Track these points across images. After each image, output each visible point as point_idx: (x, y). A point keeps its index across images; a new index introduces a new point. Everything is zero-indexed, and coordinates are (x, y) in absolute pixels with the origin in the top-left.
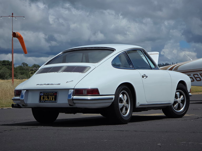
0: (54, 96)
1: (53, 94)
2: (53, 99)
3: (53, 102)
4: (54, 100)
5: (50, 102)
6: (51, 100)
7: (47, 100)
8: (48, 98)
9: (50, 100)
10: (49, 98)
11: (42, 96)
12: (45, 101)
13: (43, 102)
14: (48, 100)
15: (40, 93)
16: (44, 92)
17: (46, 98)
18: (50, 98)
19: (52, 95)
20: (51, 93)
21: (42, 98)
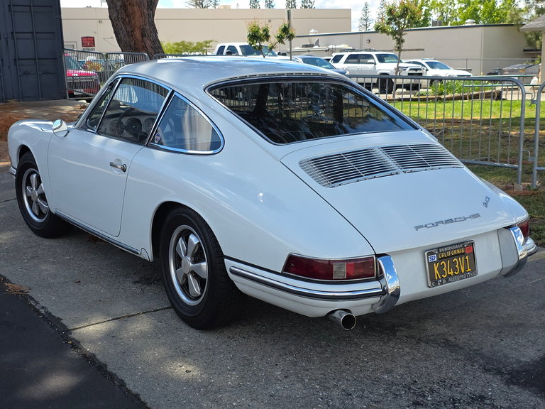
0: (467, 258)
1: (463, 251)
2: (466, 267)
3: (469, 277)
4: (469, 270)
5: (461, 279)
6: (463, 270)
7: (452, 273)
8: (453, 266)
9: (460, 272)
10: (457, 266)
11: (436, 262)
12: (447, 279)
13: (442, 283)
14: (454, 274)
15: (429, 254)
16: (438, 249)
17: (447, 269)
18: (459, 266)
19: (460, 255)
20: (456, 249)
21: (436, 271)
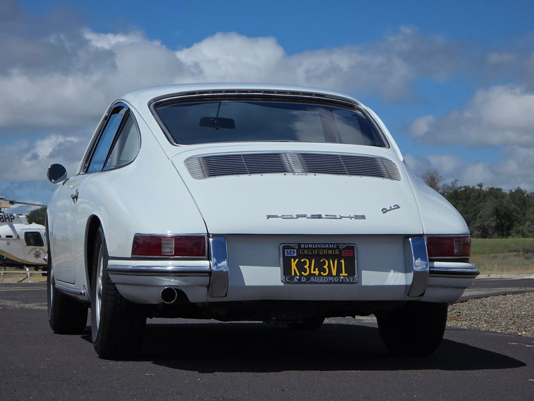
0: (343, 261)
1: (337, 252)
2: (339, 271)
3: (342, 283)
4: (344, 274)
5: (330, 282)
6: (334, 273)
7: (317, 272)
8: (320, 266)
9: (330, 274)
10: (325, 267)
11: (295, 257)
12: (308, 277)
13: (300, 282)
14: (320, 274)
15: (284, 248)
16: (299, 245)
17: (310, 267)
18: (329, 267)
19: (333, 257)
20: (328, 249)
21: (294, 267)
